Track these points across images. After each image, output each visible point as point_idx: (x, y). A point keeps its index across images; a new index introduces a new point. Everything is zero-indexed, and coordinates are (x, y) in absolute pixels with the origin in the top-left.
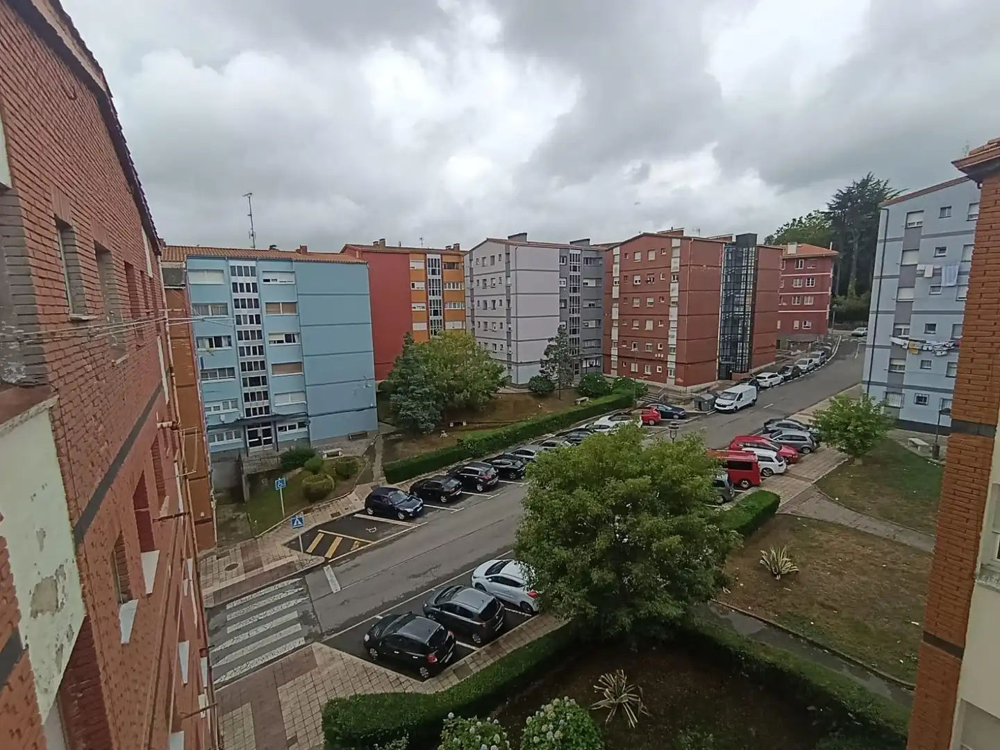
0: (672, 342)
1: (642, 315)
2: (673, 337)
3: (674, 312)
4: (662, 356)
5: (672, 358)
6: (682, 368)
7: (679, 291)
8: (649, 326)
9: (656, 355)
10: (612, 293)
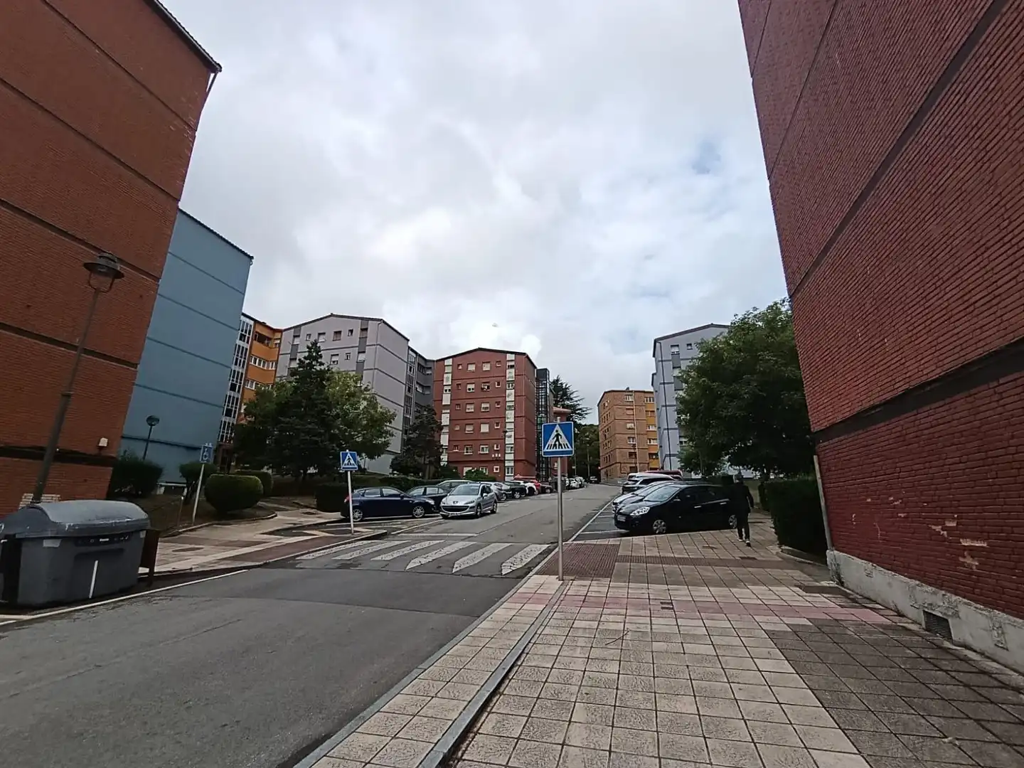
0: (510, 441)
1: (477, 419)
2: (510, 437)
3: (510, 415)
4: (500, 456)
5: (510, 457)
6: (520, 464)
7: (515, 396)
8: (485, 428)
9: (493, 456)
10: (442, 400)
